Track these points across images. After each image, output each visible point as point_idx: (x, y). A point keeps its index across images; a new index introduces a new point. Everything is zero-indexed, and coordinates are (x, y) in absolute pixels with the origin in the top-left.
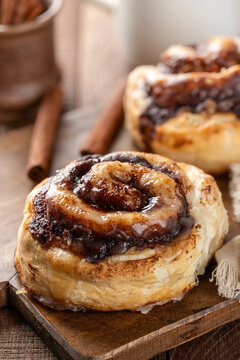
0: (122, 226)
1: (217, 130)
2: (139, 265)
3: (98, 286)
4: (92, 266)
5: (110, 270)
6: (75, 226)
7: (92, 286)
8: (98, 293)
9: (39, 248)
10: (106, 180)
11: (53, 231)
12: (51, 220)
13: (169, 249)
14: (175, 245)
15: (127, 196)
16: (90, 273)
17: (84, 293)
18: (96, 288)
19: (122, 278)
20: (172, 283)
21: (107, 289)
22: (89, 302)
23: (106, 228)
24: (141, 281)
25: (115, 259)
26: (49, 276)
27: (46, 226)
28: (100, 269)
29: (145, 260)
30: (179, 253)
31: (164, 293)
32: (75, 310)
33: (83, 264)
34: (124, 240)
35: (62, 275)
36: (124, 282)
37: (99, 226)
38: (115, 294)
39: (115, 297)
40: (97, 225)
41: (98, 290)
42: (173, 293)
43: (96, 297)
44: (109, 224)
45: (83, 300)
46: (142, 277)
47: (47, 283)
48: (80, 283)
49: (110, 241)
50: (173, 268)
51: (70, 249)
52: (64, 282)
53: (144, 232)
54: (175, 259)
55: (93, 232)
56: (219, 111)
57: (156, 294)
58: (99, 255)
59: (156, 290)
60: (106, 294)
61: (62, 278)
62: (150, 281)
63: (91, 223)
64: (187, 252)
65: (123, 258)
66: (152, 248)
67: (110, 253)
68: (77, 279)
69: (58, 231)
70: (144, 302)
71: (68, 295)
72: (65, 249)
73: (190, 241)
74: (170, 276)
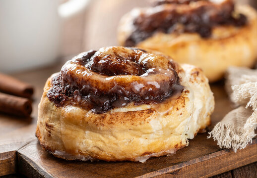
0: (122, 84)
1: (183, 45)
2: (137, 114)
3: (103, 135)
4: (97, 116)
5: (112, 118)
6: (84, 87)
7: (98, 135)
8: (102, 141)
9: (54, 108)
10: (110, 55)
11: (66, 93)
12: (65, 85)
13: (162, 106)
14: (167, 103)
15: (128, 66)
16: (95, 121)
17: (90, 142)
18: (101, 136)
19: (122, 126)
20: (165, 136)
21: (110, 137)
22: (95, 150)
23: (109, 86)
24: (139, 130)
25: (116, 110)
26: (62, 129)
27: (61, 91)
28: (103, 118)
29: (142, 112)
30: (171, 108)
31: (159, 145)
32: (84, 159)
33: (90, 115)
34: (124, 95)
35: (73, 127)
36: (124, 130)
37: (104, 84)
38: (116, 141)
39: (116, 144)
40: (102, 84)
41: (103, 138)
42: (166, 146)
43: (100, 145)
44: (112, 83)
45: (90, 148)
46: (139, 126)
47: (60, 136)
48: (87, 132)
49: (112, 97)
50: (165, 121)
51: (80, 105)
52: (74, 133)
53: (141, 89)
54: (167, 114)
55: (98, 90)
56: (186, 31)
57: (151, 145)
58: (103, 108)
59: (151, 141)
60: (109, 142)
61: (72, 130)
62: (146, 131)
63: (97, 83)
64: (178, 109)
65: (123, 110)
66: (148, 104)
67: (112, 106)
68: (85, 130)
69: (70, 93)
70: (142, 151)
71: (78, 144)
72: (76, 106)
73: (180, 100)
74: (163, 129)
